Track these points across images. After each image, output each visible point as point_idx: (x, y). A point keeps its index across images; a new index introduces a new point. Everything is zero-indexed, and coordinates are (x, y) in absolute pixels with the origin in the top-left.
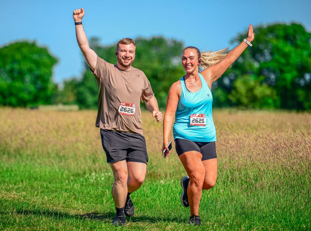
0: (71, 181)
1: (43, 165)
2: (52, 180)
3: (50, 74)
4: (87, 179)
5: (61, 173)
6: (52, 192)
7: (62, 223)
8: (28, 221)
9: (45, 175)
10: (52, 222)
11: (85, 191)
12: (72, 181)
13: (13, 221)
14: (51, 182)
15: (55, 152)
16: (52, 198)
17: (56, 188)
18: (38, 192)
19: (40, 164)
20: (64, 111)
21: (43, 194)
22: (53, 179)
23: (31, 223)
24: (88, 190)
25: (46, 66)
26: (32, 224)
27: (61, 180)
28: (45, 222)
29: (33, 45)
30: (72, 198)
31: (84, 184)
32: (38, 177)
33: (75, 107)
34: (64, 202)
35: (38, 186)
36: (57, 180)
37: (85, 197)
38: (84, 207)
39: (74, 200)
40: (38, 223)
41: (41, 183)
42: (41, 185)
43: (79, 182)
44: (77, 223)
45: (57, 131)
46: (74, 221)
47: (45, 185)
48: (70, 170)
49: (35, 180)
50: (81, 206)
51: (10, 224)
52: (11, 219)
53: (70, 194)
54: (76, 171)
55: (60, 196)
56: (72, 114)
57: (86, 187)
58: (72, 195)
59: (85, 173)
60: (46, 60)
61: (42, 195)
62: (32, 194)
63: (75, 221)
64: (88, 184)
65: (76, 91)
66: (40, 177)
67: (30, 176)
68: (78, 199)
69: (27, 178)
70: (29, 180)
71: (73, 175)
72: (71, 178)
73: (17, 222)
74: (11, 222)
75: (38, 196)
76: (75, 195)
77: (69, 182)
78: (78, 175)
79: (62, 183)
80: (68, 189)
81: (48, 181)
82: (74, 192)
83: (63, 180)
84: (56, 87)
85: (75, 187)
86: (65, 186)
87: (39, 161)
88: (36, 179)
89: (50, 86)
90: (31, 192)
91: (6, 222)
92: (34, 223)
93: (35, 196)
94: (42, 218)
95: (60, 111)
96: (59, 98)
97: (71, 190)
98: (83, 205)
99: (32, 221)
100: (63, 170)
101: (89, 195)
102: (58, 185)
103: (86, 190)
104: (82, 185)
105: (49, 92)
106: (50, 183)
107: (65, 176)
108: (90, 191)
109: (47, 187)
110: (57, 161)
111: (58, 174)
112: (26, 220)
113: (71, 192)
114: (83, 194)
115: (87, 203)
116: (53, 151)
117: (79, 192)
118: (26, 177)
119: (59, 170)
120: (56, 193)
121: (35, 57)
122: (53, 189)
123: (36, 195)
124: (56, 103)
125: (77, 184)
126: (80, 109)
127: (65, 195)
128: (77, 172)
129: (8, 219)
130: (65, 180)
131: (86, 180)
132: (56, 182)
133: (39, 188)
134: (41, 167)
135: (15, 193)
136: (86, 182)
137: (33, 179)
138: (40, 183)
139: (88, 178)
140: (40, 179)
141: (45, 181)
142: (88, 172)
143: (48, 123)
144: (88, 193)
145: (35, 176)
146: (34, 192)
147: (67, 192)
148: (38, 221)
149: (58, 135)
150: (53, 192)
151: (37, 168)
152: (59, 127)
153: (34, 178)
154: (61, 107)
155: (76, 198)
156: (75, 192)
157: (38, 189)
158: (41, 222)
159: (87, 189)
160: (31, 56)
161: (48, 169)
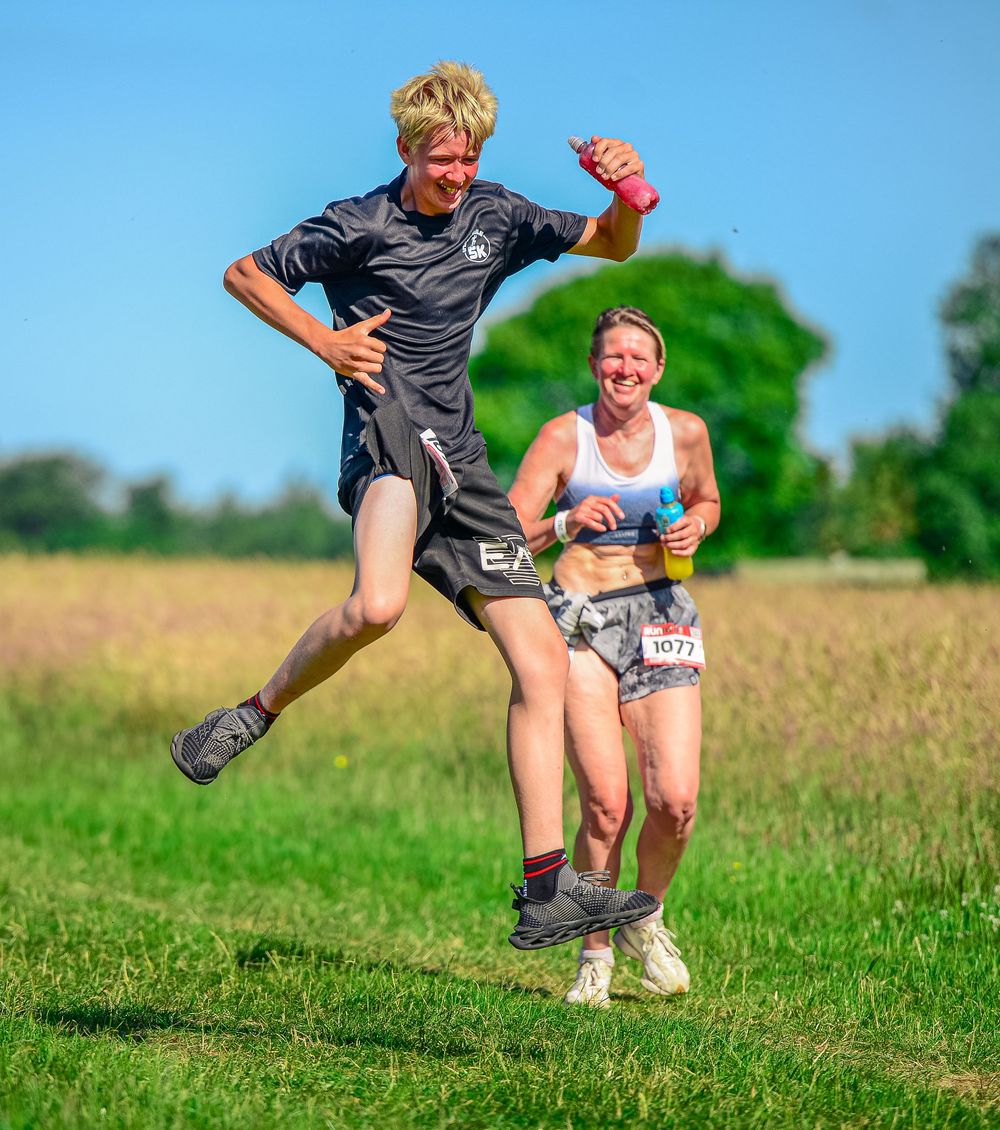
0: (893, 923)
1: (762, 843)
2: (805, 918)
3: (791, 410)
4: (972, 912)
5: (846, 883)
6: (805, 973)
7: (858, 1120)
8: (693, 1113)
9: (772, 892)
10: (807, 1116)
11: (965, 971)
12: (900, 920)
13: (624, 1111)
14: (802, 925)
15: (815, 782)
16: (807, 1003)
17: (824, 955)
18: (739, 973)
19: (746, 838)
20: (863, 585)
21: (761, 984)
22: (811, 909)
23: (708, 1123)
24: (979, 964)
25: (768, 370)
26: (715, 1124)
27: (850, 916)
28: (776, 1114)
29: (710, 271)
30: (901, 1005)
31: (960, 935)
32: (740, 900)
33: (912, 569)
34: (865, 1024)
35: (739, 944)
36: (829, 918)
37: (962, 997)
38: (957, 1046)
39: (911, 1014)
40: (743, 1120)
41: (754, 928)
42: (754, 942)
43: (935, 928)
44: (929, 1120)
45: (827, 685)
46: (910, 1112)
47: (773, 942)
48: (891, 871)
49: (724, 918)
50: (945, 1043)
51: (611, 1124)
52: (614, 1099)
53: (892, 983)
54: (917, 875)
55: (845, 995)
56: (897, 602)
57: (968, 951)
58: (900, 989)
59: (960, 885)
60: (770, 343)
61: (757, 987)
62: (709, 982)
63: (919, 1113)
64: (979, 935)
65: (910, 492)
66: (749, 903)
67: (699, 897)
68: (931, 1007)
69: (686, 906)
70: (697, 914)
71: (903, 895)
72: (892, 906)
73: (644, 1114)
74: (615, 1112)
75: (740, 991)
76: (916, 990)
77: (885, 926)
78: (928, 893)
79: (852, 929)
80: (884, 961)
81: (787, 921)
82: (909, 974)
83: (856, 917)
84: (822, 470)
85: (916, 949)
86: (866, 947)
87: (741, 825)
88: (727, 911)
89: (793, 468)
90: (705, 971)
91: (590, 1113)
92: (725, 1118)
93: (723, 990)
94: (761, 1099)
95: (843, 585)
96: (833, 526)
97: (897, 962)
98: (955, 1035)
99: (713, 1112)
100: (857, 869)
101: (981, 990)
102: (836, 940)
103: (965, 965)
104: (948, 942)
105: (783, 496)
106: (794, 929)
107: (864, 896)
108: (988, 968)
109: (782, 950)
110: (829, 828)
111: (831, 889)
112: (686, 1104)
113: (894, 972)
114: (951, 983)
115: (975, 1029)
116: (806, 775)
117: (933, 974)
118: (679, 902)
119: (839, 868)
120: (824, 978)
121: (718, 327)
122: (813, 958)
123: (731, 987)
124: (821, 549)
125: (924, 937)
126: (933, 577)
127: (869, 986)
128: (922, 880)
129: (598, 1101)
130: (866, 920)
131: (967, 916)
132: (825, 925)
133: (745, 952)
134: (750, 852)
135: (630, 975)
136: (966, 923)
137: (715, 913)
138: (745, 930)
139: (978, 910)
140: (746, 911)
141: (770, 919)
142: (974, 879)
143: (786, 646)
144: (977, 980)
145: (723, 897)
146: (720, 973)
147: (876, 976)
148: (741, 1110)
149: (828, 699)
150: (808, 971)
151: (733, 858)
152: (837, 664)
153: (717, 905)
154: (842, 567)
155: (917, 1001)
156: (915, 976)
157: (738, 956)
158: (757, 1114)
159: (971, 962)
160: (695, 322)
161: (787, 863)
